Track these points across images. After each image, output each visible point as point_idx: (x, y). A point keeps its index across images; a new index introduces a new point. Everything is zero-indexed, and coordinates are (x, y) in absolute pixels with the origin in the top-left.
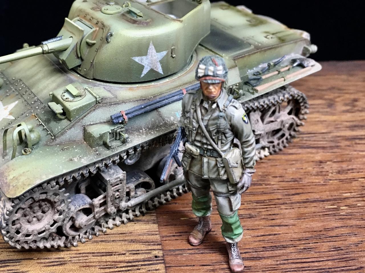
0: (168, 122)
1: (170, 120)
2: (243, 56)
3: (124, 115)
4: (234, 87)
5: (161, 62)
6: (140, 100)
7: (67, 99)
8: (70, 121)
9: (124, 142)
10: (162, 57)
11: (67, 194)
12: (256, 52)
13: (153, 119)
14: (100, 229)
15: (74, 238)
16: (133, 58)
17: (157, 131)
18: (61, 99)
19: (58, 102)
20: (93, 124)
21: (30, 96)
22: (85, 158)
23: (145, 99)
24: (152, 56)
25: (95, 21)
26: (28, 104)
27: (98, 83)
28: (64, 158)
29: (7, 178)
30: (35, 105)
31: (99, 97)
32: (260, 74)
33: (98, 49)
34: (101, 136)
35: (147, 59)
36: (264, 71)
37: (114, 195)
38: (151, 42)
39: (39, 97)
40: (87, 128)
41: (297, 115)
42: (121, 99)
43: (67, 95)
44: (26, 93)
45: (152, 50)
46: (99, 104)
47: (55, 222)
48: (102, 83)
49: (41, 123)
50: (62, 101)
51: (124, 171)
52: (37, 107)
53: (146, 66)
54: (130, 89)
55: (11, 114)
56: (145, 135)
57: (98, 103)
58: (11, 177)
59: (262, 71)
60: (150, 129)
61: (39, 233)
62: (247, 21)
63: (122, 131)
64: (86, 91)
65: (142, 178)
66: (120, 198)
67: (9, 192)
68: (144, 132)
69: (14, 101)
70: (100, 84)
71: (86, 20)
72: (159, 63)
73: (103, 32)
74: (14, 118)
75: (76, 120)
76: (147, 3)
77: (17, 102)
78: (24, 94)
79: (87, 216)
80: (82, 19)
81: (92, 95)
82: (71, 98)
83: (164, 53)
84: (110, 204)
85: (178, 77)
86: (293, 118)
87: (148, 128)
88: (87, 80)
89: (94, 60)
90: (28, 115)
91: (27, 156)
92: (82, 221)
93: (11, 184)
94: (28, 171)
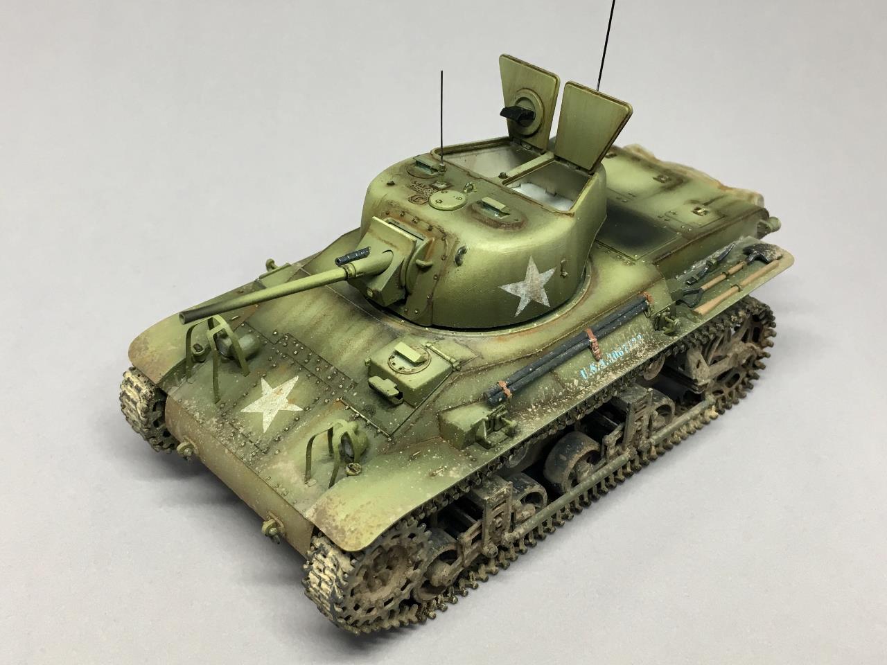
0: (570, 389)
1: (573, 385)
2: (669, 254)
3: (505, 388)
4: (664, 314)
5: (546, 287)
6: (523, 357)
7: (400, 369)
8: (413, 407)
9: (511, 434)
10: (548, 280)
11: (428, 533)
12: (687, 246)
13: (547, 388)
14: (468, 583)
15: (429, 603)
16: (502, 287)
17: (555, 407)
18: (390, 371)
19: (384, 375)
20: (453, 409)
21: (319, 365)
22: (454, 469)
23: (531, 356)
24: (532, 280)
25: (426, 226)
26: (320, 380)
27: (443, 332)
28: (419, 473)
29: (335, 518)
30: (336, 381)
31: (456, 361)
32: (697, 281)
33: (440, 275)
34: (475, 428)
35: (524, 286)
36: (703, 277)
37: (494, 522)
38: (531, 257)
39: (338, 366)
40: (444, 416)
41: (756, 339)
42: (490, 360)
43: (399, 363)
44: (309, 360)
45: (532, 270)
46: (457, 373)
47: (409, 581)
48: (449, 333)
49: (357, 415)
50: (393, 373)
51: (508, 481)
52: (341, 386)
53: (523, 298)
54: (500, 338)
55: (292, 400)
56: (539, 417)
57: (456, 370)
58: (343, 516)
59: (698, 275)
60: (543, 405)
61: (386, 604)
62: (654, 178)
63: (503, 416)
64: (429, 350)
65: (528, 487)
66: (501, 529)
67: (347, 543)
68: (535, 410)
69: (291, 377)
70: (446, 335)
71: (405, 221)
72: (543, 290)
73: (445, 245)
74: (301, 410)
75: (424, 405)
76: (503, 180)
77: (296, 379)
78: (306, 363)
79: (450, 565)
80: (398, 221)
81: (442, 357)
82: (408, 367)
83: (551, 272)
84: (487, 538)
85: (573, 308)
86: (752, 347)
87: (540, 402)
88: (421, 328)
89: (433, 294)
90: (326, 401)
91: (358, 477)
92: (443, 573)
93: (346, 529)
94: (370, 503)
